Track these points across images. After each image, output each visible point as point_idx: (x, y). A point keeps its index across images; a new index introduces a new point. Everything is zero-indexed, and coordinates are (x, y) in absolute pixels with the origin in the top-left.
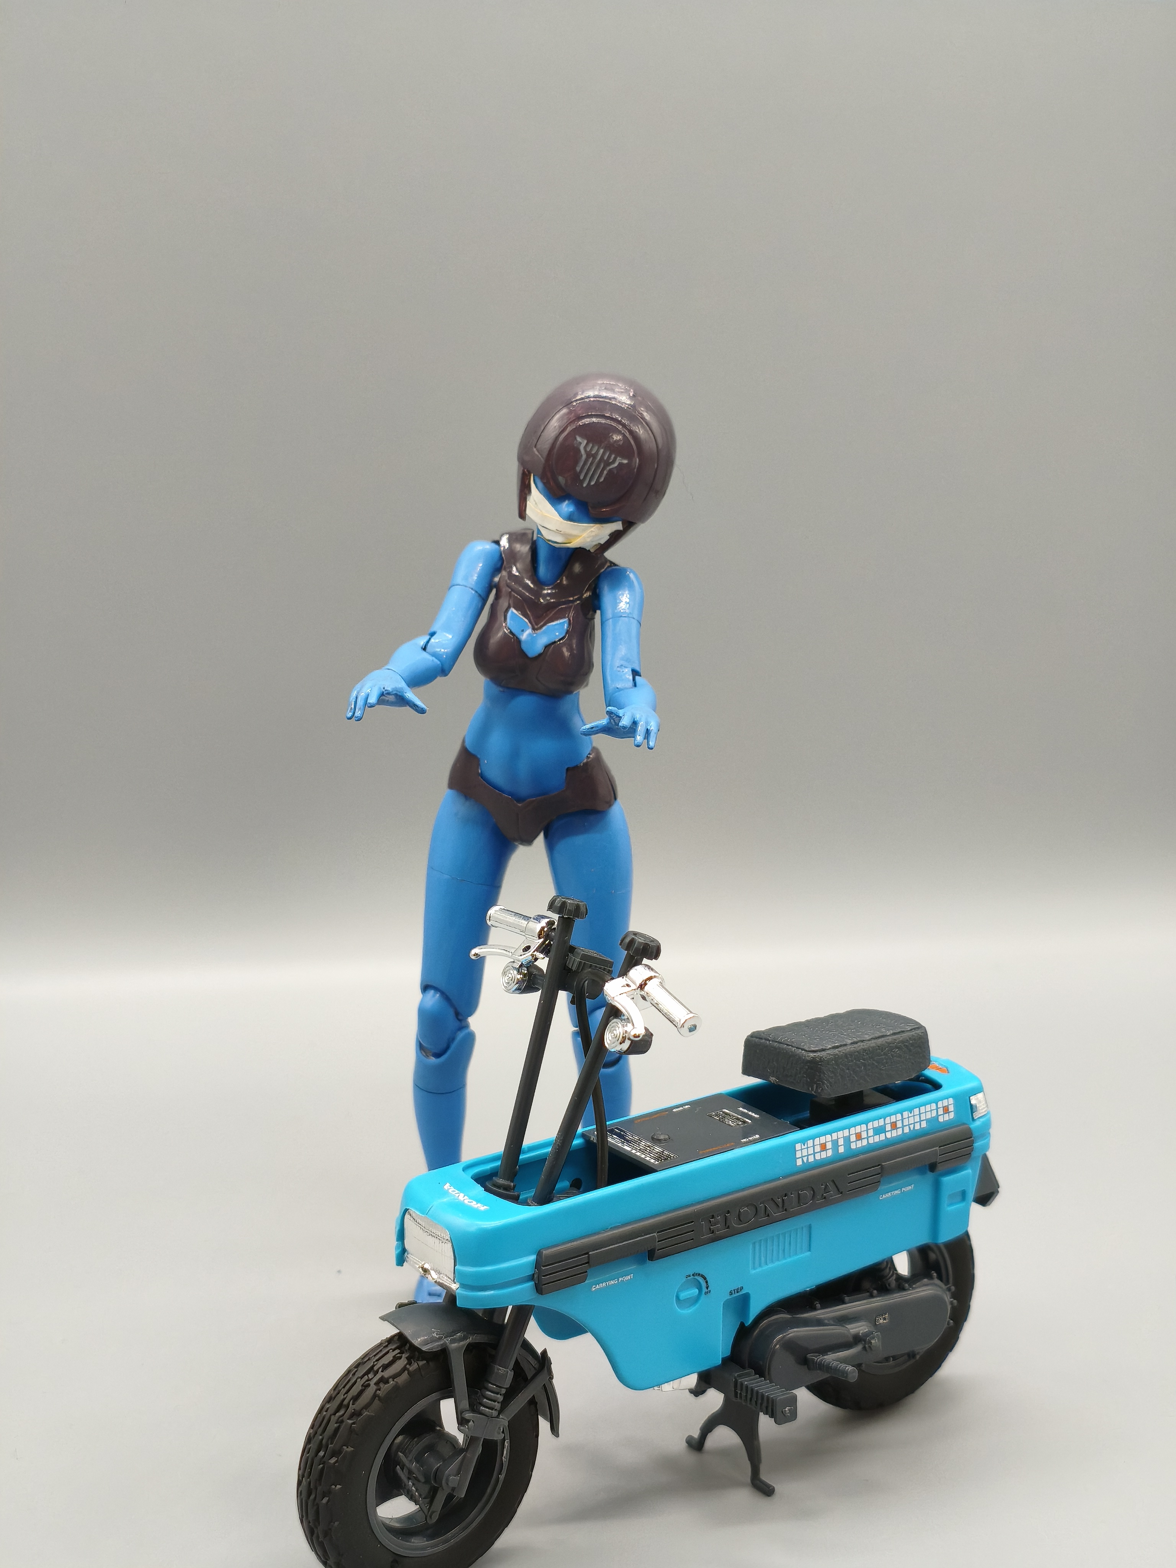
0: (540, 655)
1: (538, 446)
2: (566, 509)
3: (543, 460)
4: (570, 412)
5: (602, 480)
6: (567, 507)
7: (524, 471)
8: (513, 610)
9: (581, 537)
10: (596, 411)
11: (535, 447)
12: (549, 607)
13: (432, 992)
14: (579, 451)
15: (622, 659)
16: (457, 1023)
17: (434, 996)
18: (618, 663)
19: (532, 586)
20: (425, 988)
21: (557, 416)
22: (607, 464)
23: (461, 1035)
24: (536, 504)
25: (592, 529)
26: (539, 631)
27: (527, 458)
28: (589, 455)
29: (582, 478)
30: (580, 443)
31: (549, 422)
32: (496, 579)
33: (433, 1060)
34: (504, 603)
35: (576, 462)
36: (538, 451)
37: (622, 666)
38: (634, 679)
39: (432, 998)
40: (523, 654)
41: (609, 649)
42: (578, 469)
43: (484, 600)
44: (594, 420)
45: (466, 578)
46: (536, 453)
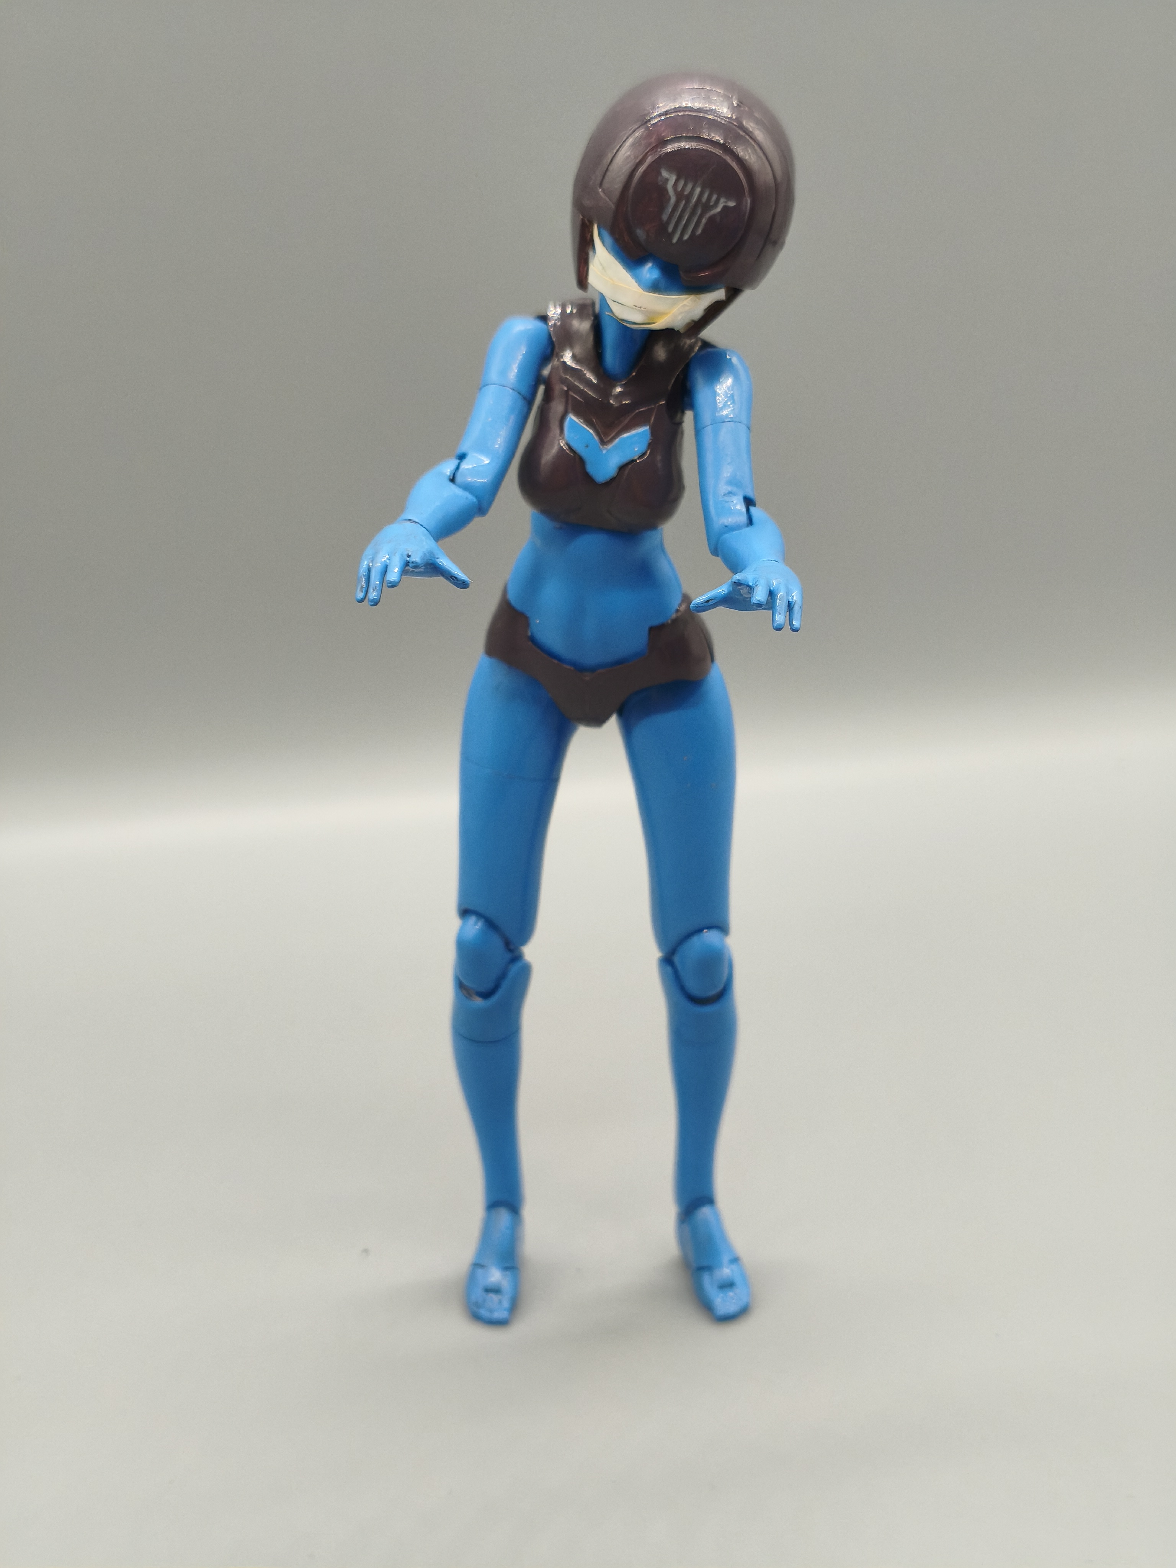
0: (613, 480)
1: (606, 184)
2: (648, 276)
3: (613, 206)
4: (649, 134)
5: (699, 231)
6: (650, 272)
7: (583, 220)
8: (572, 417)
9: (669, 315)
10: (688, 131)
11: (601, 185)
12: (624, 411)
13: (472, 919)
14: (666, 190)
15: (730, 482)
16: (508, 956)
17: (475, 924)
18: (723, 488)
19: (595, 381)
20: (465, 913)
21: (631, 140)
22: (707, 207)
23: (514, 969)
24: (603, 268)
25: (685, 302)
26: (610, 446)
27: (587, 202)
28: (680, 196)
29: (670, 229)
30: (667, 180)
31: (619, 149)
32: (546, 372)
33: (479, 1002)
34: (558, 407)
35: (662, 208)
36: (603, 191)
37: (730, 493)
38: (748, 510)
39: (474, 926)
40: (588, 478)
41: (710, 469)
42: (665, 217)
43: (530, 402)
44: (683, 145)
45: (504, 372)
46: (602, 194)
